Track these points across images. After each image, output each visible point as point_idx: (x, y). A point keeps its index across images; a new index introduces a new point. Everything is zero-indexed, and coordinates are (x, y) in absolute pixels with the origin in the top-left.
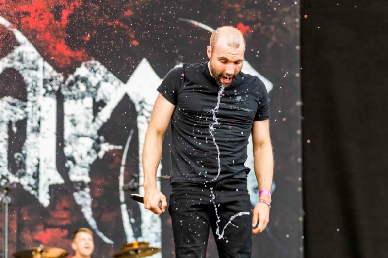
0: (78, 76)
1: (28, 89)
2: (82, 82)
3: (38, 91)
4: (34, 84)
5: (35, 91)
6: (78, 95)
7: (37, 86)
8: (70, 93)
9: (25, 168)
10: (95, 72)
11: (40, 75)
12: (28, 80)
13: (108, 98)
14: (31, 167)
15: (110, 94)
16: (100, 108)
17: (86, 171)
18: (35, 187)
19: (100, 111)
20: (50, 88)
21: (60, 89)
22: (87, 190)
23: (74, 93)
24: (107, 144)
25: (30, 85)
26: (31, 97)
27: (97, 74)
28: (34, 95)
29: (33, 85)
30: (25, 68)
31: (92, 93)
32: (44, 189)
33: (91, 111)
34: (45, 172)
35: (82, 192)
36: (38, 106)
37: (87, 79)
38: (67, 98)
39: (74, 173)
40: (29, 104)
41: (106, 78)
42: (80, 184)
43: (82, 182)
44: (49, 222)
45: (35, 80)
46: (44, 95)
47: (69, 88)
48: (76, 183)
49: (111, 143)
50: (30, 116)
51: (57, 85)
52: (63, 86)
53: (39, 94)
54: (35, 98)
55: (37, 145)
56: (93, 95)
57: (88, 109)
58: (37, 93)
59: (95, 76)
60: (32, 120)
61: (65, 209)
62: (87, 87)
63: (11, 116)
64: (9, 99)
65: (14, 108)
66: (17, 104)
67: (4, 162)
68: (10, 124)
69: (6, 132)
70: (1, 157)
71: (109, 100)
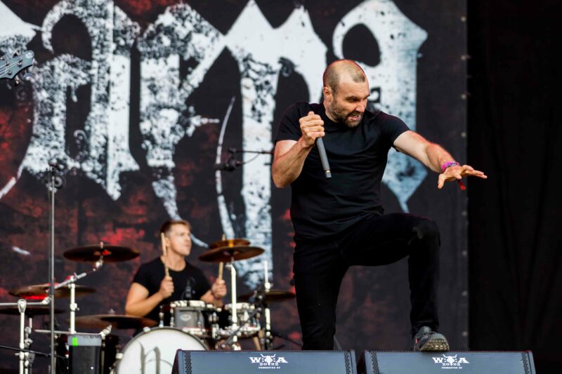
0: (161, 25)
1: (94, 44)
2: (165, 34)
3: (106, 47)
4: (102, 36)
5: (103, 46)
6: (159, 52)
7: (105, 40)
8: (149, 49)
9: (89, 151)
10: (184, 19)
11: (109, 25)
12: (94, 31)
13: (201, 55)
14: (97, 148)
15: (204, 50)
16: (190, 69)
17: (169, 153)
18: (101, 174)
19: (190, 73)
20: (122, 43)
21: (135, 43)
22: (171, 178)
23: (155, 48)
24: (199, 117)
25: (97, 39)
26: (97, 55)
27: (187, 23)
28: (102, 52)
29: (99, 39)
30: (90, 15)
31: (179, 49)
32: (113, 177)
33: (177, 73)
34: (114, 155)
35: (163, 181)
36: (107, 66)
37: (173, 29)
38: (145, 56)
39: (153, 157)
40: (95, 64)
41: (199, 28)
42: (161, 171)
43: (164, 168)
44: (121, 220)
45: (103, 31)
46: (115, 53)
47: (147, 42)
48: (156, 169)
49: (203, 116)
50: (95, 79)
51: (132, 38)
52: (139, 39)
53: (108, 51)
54: (102, 57)
55: (105, 119)
56: (180, 52)
57: (173, 70)
58: (105, 49)
59: (183, 25)
60: (98, 85)
61: (141, 203)
62: (173, 41)
63: (71, 81)
64: (68, 57)
65: (74, 70)
66: (78, 64)
67: (60, 142)
68: (68, 91)
69: (63, 102)
70: (56, 135)
71: (203, 58)
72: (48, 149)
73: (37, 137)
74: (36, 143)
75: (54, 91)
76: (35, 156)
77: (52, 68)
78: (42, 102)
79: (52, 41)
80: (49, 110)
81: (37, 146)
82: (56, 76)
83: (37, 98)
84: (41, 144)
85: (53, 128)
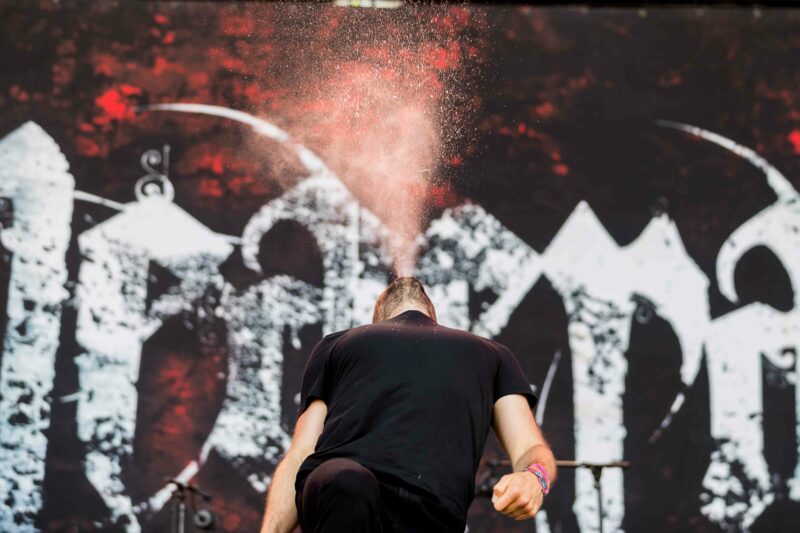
0: (436, 236)
1: (327, 262)
2: (444, 249)
3: (348, 267)
4: (340, 252)
5: (341, 267)
6: (434, 276)
7: (345, 257)
8: (417, 272)
10: (474, 228)
11: (352, 235)
12: (327, 243)
13: (503, 286)
15: (506, 276)
16: (485, 305)
19: (484, 311)
20: (373, 261)
23: (428, 271)
25: (331, 255)
26: (332, 279)
27: (479, 234)
28: (340, 276)
29: (336, 255)
30: (320, 220)
31: (467, 272)
33: (465, 309)
36: (348, 298)
37: (456, 243)
40: (329, 293)
41: (498, 241)
45: (343, 244)
46: (361, 276)
50: (330, 317)
51: (389, 254)
53: (350, 274)
54: (341, 282)
56: (469, 278)
57: (457, 305)
58: (345, 271)
59: (473, 237)
60: (335, 324)
62: (456, 260)
63: (290, 316)
64: (286, 280)
65: (296, 300)
66: (303, 291)
67: (272, 410)
68: (286, 332)
69: (277, 348)
70: (266, 399)
71: (505, 288)
72: (252, 419)
73: (234, 399)
74: (233, 408)
75: (263, 330)
76: (230, 429)
77: (260, 296)
78: (244, 348)
79: (260, 257)
80: (254, 358)
81: (235, 414)
82: (265, 307)
83: (234, 342)
84: (241, 410)
85: (261, 387)
